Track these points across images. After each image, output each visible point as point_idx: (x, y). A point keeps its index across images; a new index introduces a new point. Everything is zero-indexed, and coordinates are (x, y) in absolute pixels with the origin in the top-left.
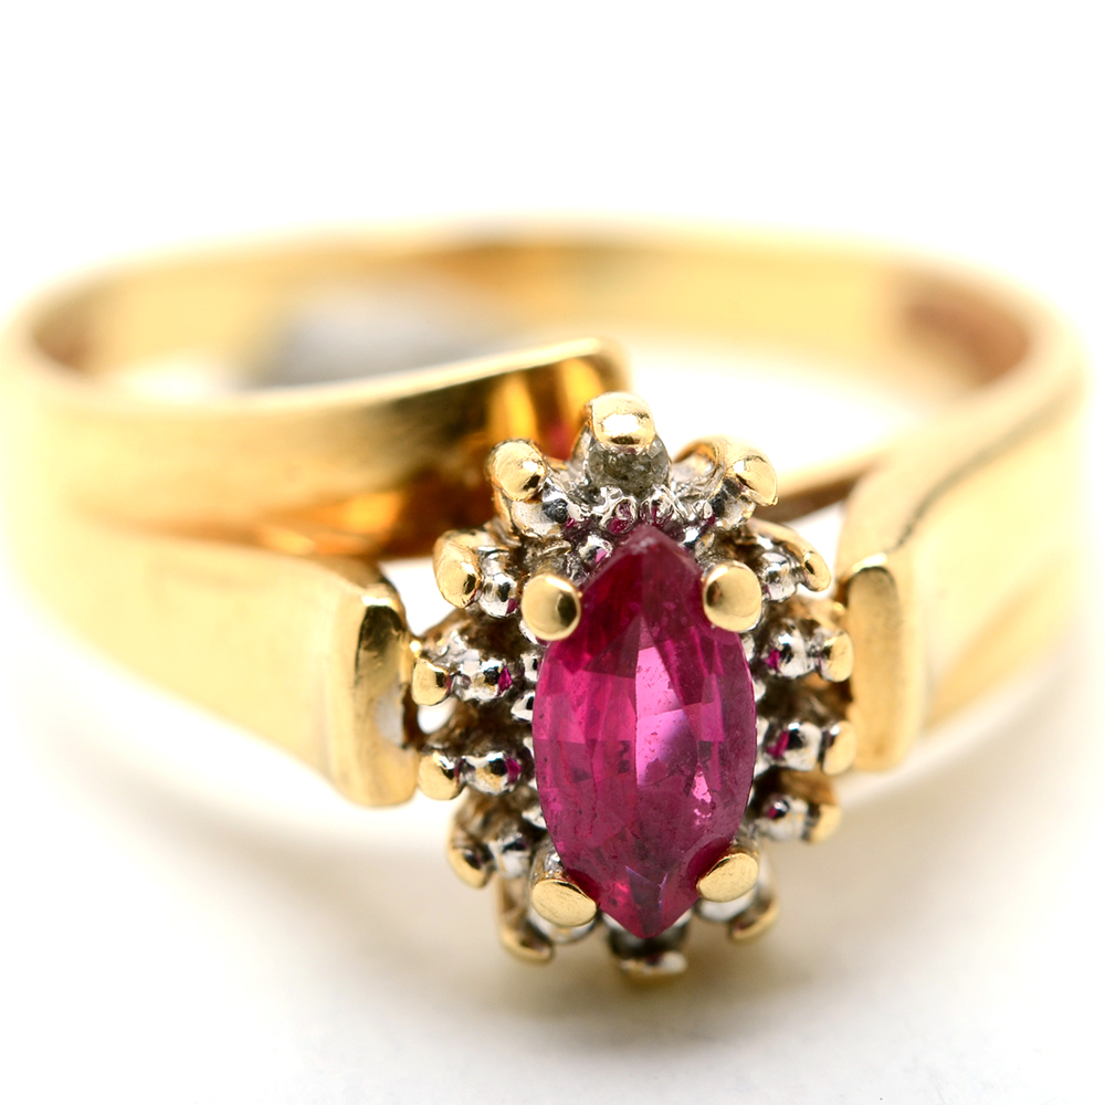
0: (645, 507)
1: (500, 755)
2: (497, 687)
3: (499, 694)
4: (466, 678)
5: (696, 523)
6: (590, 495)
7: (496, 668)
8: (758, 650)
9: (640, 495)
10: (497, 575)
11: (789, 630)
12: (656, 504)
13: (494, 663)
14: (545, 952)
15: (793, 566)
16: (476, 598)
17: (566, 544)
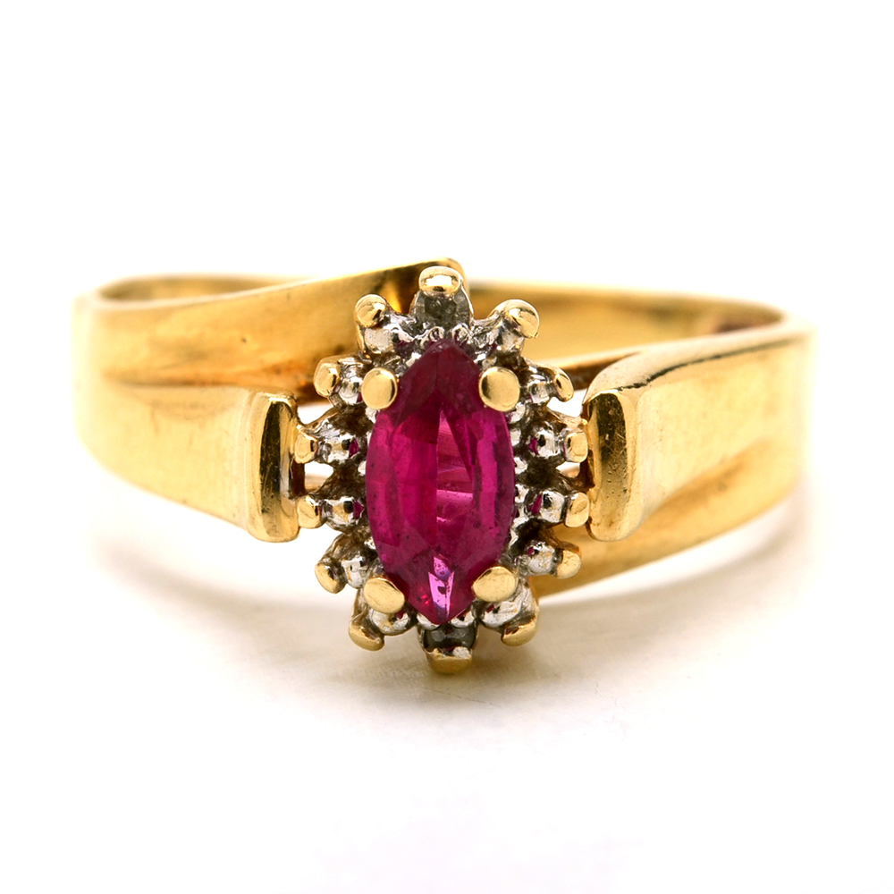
0: (450, 334)
1: (350, 499)
2: (348, 452)
3: (350, 456)
4: (329, 446)
5: (485, 348)
6: (416, 329)
7: (349, 440)
8: (523, 438)
9: (447, 328)
10: (352, 378)
11: (546, 428)
12: (457, 332)
13: (348, 436)
14: (377, 640)
15: (548, 382)
16: (336, 391)
17: (398, 357)
